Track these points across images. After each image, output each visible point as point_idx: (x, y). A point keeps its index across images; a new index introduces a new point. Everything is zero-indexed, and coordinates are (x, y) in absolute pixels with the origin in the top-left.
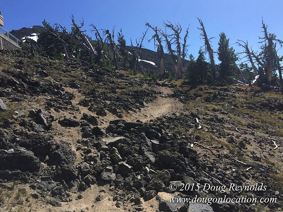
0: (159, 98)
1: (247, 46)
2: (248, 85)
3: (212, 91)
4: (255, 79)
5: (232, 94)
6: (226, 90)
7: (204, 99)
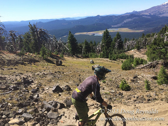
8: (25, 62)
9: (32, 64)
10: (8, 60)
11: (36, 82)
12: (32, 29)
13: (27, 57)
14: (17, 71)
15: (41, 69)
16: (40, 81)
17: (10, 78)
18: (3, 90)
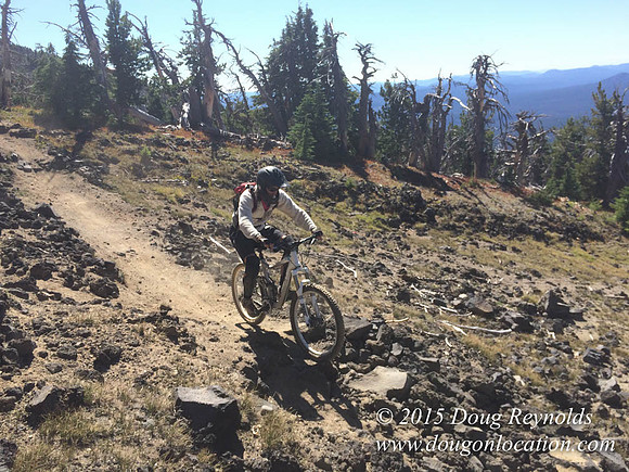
0: (20, 173)
1: (145, 29)
2: (180, 127)
3: (133, 147)
4: (184, 112)
5: (176, 154)
6: (158, 143)
7: (129, 169)
8: (548, 232)
9: (574, 242)
10: (494, 216)
11: (593, 321)
12: (604, 109)
13: (559, 214)
14: (519, 259)
15: (610, 273)
16: (608, 323)
17: (499, 279)
18: (483, 319)
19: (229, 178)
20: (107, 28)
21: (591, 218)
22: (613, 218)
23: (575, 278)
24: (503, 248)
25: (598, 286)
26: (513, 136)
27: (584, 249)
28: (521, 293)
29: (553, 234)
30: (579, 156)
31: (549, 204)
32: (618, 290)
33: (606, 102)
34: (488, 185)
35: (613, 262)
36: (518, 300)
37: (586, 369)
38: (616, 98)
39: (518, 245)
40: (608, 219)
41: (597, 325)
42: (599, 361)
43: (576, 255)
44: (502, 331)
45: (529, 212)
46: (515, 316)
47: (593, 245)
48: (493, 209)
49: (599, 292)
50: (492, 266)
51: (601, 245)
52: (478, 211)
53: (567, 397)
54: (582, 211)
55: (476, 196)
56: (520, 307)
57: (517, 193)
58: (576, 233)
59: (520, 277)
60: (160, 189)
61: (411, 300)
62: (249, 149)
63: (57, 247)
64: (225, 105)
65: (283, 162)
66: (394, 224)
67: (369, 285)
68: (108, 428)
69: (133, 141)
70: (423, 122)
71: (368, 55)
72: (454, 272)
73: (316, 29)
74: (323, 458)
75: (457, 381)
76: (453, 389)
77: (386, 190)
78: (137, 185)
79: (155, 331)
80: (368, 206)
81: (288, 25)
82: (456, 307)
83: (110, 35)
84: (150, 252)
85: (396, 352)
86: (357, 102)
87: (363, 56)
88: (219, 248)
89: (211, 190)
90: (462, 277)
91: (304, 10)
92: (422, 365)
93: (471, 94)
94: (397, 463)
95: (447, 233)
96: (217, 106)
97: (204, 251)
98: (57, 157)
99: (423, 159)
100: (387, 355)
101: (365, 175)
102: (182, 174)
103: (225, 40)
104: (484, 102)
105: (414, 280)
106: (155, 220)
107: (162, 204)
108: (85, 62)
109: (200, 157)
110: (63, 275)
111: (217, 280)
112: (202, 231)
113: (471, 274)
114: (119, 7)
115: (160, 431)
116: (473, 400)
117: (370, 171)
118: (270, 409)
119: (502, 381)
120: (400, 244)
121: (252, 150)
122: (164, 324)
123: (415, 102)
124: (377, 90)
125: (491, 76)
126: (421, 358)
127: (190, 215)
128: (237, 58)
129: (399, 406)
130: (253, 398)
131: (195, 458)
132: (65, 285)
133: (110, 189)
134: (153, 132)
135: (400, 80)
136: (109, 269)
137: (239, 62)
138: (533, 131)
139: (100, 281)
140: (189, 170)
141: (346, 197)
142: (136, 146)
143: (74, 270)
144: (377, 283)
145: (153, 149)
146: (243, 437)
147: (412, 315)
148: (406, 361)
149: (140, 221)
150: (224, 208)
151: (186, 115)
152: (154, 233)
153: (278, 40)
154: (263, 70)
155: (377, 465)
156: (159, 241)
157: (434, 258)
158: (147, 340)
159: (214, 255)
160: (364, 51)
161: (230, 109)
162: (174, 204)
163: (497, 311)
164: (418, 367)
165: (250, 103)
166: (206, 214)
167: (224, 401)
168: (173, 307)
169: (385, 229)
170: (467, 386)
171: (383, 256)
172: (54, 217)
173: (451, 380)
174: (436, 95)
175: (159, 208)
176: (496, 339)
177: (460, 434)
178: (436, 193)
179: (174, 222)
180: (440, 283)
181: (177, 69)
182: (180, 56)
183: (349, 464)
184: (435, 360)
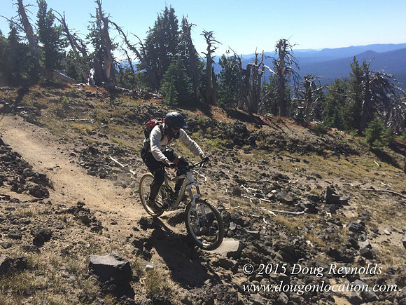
1: (64, 20)
2: (88, 84)
3: (57, 98)
4: (91, 75)
5: (86, 102)
6: (74, 96)
7: (54, 112)
8: (325, 150)
9: (341, 156)
10: (292, 140)
11: (354, 205)
12: (357, 73)
13: (331, 139)
14: (308, 167)
15: (363, 175)
16: (363, 206)
17: (296, 180)
18: (286, 206)
19: (122, 118)
20: (38, 19)
21: (351, 141)
22: (365, 140)
23: (342, 179)
24: (298, 161)
25: (357, 183)
26: (302, 90)
27: (347, 160)
28: (310, 189)
29: (328, 151)
30: (343, 102)
31: (325, 133)
32: (369, 185)
33: (358, 69)
34: (288, 121)
35: (365, 168)
36: (308, 193)
37: (350, 235)
38: (365, 66)
39: (307, 158)
40: (362, 141)
41: (356, 207)
42: (358, 230)
43: (343, 164)
44: (299, 213)
45: (313, 138)
46: (306, 203)
47: (353, 158)
48: (291, 136)
49: (357, 187)
50: (291, 172)
51: (357, 157)
52: (282, 138)
53: (339, 253)
54: (346, 137)
55: (280, 128)
56: (309, 198)
57: (306, 125)
58: (343, 150)
59: (308, 179)
60: (75, 125)
61: (242, 195)
62: (135, 99)
63: (7, 165)
64: (118, 70)
65: (157, 107)
66: (230, 146)
67: (215, 186)
68: (44, 283)
69: (57, 94)
70: (246, 81)
71: (211, 38)
72: (268, 176)
73: (177, 21)
74: (186, 297)
75: (271, 245)
76: (268, 250)
77: (224, 125)
78: (60, 123)
79: (74, 219)
80: (213, 135)
81: (158, 18)
82: (270, 199)
83: (40, 24)
84: (70, 167)
85: (232, 228)
86: (205, 68)
87: (207, 39)
88: (116, 164)
89: (111, 126)
90: (273, 179)
91: (169, 9)
92: (249, 236)
93: (276, 64)
94: (234, 298)
95: (263, 151)
96: (113, 70)
97: (106, 166)
98: (5, 105)
99: (247, 105)
100: (226, 230)
101: (210, 115)
102: (90, 116)
103: (117, 28)
104: (285, 68)
105: (243, 182)
106: (73, 146)
107: (78, 135)
108: (23, 41)
109: (102, 104)
110: (11, 183)
111: (115, 185)
112: (105, 152)
113: (278, 177)
114: (46, 5)
115: (79, 284)
116: (281, 257)
117: (214, 113)
118: (151, 267)
119: (299, 244)
120: (233, 159)
121: (137, 99)
122: (80, 214)
123: (241, 69)
124: (217, 61)
125: (288, 53)
126: (248, 231)
127: (97, 142)
128: (126, 39)
129: (235, 262)
130: (140, 260)
131: (103, 300)
132: (12, 190)
133: (42, 126)
134: (70, 88)
135: (231, 54)
136: (42, 179)
137: (127, 42)
138: (314, 87)
139: (36, 186)
140: (95, 113)
141: (199, 129)
142: (59, 97)
143: (18, 179)
144: (220, 184)
145: (70, 99)
146: (134, 286)
147: (242, 204)
148: (238, 233)
149: (63, 147)
150: (119, 137)
151: (92, 77)
152: (72, 155)
153: (152, 28)
154: (143, 47)
155: (221, 300)
156: (76, 160)
157: (256, 168)
158: (69, 225)
159: (113, 169)
160: (208, 36)
161: (122, 73)
162: (85, 135)
163: (295, 200)
164: (246, 237)
165: (135, 69)
166: (107, 141)
167: (121, 263)
168: (86, 203)
169: (224, 150)
170: (277, 248)
171: (223, 167)
172: (4, 145)
173: (267, 245)
174: (254, 64)
175: (75, 138)
176: (295, 218)
177: (273, 278)
178: (256, 127)
179: (85, 147)
180: (260, 183)
181: (85, 46)
182: (88, 38)
183: (203, 300)
184: (257, 232)
